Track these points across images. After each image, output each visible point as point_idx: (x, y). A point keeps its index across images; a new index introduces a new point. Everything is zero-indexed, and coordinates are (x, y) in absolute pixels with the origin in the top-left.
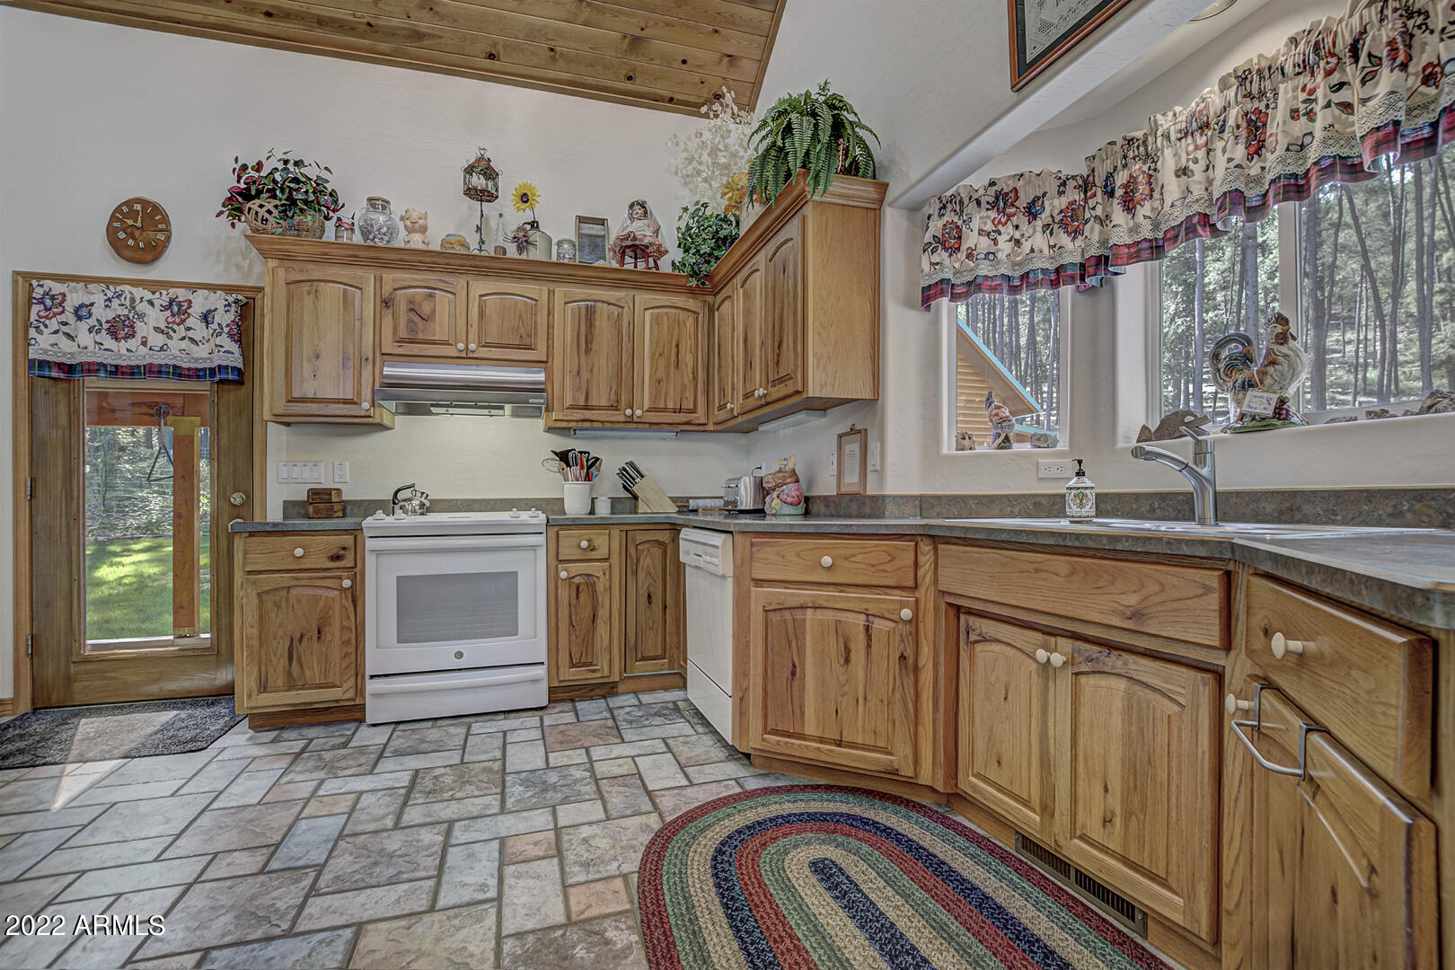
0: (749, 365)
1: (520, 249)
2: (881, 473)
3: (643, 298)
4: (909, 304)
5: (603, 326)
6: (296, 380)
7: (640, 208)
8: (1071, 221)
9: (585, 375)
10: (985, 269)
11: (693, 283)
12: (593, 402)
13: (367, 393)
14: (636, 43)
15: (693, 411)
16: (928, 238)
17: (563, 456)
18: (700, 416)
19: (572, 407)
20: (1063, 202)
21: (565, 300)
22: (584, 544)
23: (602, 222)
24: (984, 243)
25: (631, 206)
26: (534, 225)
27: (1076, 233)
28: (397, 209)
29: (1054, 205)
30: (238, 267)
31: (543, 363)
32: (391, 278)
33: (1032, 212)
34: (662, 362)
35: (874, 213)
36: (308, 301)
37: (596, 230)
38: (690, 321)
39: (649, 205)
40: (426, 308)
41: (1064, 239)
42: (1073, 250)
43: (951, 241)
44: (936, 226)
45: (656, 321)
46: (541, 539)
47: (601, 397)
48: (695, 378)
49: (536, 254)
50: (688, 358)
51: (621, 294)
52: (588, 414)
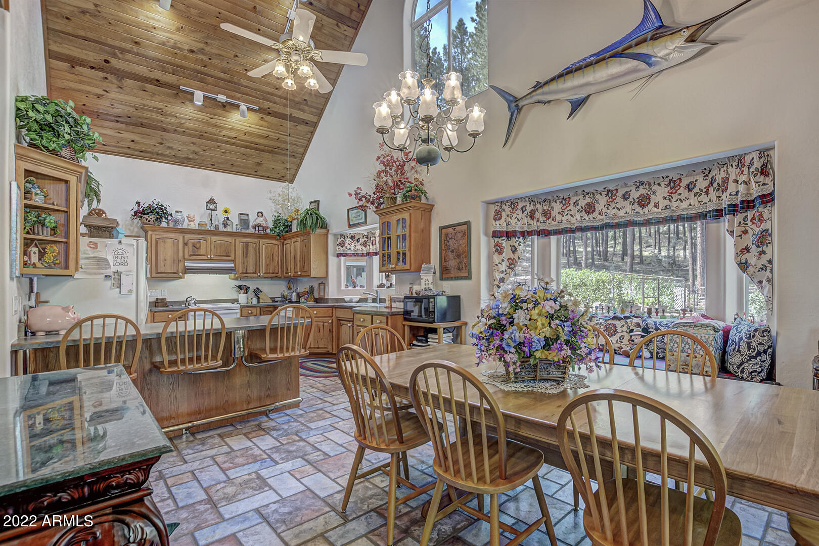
0: (296, 265)
1: (225, 227)
2: (328, 293)
3: (262, 241)
4: (334, 256)
5: (251, 250)
6: (159, 266)
7: (260, 214)
8: (365, 244)
9: (246, 264)
10: (349, 252)
11: (278, 238)
12: (248, 272)
13: (180, 270)
14: (259, 164)
15: (278, 273)
16: (338, 243)
17: (240, 287)
18: (280, 275)
19: (242, 273)
20: (363, 240)
21: (240, 243)
22: (250, 312)
23: (247, 215)
24: (349, 246)
25: (258, 213)
26: (228, 219)
27: (366, 247)
28: (185, 215)
29: (362, 240)
30: (129, 229)
31: (234, 261)
32: (187, 236)
33: (358, 241)
34: (268, 260)
35: (327, 235)
36: (162, 244)
37: (245, 217)
38: (277, 248)
39: (264, 213)
40: (198, 245)
41: (364, 248)
42: (365, 250)
43: (342, 244)
44: (339, 240)
45: (266, 248)
46: (239, 311)
47: (251, 270)
48: (278, 264)
49: (229, 229)
50: (276, 258)
51: (256, 240)
52: (246, 275)
